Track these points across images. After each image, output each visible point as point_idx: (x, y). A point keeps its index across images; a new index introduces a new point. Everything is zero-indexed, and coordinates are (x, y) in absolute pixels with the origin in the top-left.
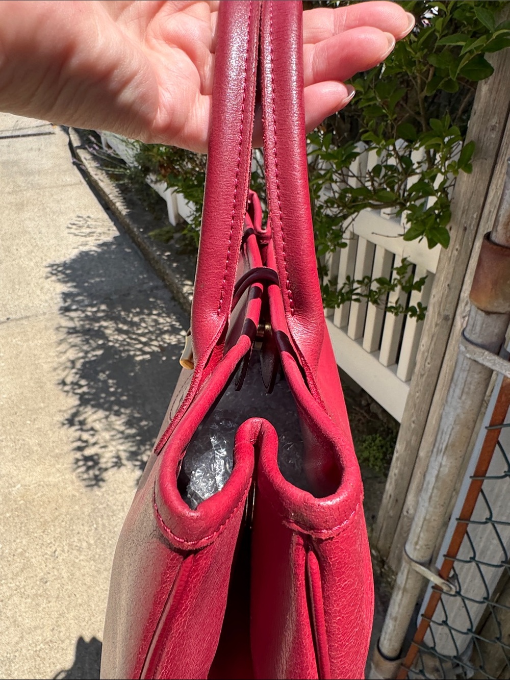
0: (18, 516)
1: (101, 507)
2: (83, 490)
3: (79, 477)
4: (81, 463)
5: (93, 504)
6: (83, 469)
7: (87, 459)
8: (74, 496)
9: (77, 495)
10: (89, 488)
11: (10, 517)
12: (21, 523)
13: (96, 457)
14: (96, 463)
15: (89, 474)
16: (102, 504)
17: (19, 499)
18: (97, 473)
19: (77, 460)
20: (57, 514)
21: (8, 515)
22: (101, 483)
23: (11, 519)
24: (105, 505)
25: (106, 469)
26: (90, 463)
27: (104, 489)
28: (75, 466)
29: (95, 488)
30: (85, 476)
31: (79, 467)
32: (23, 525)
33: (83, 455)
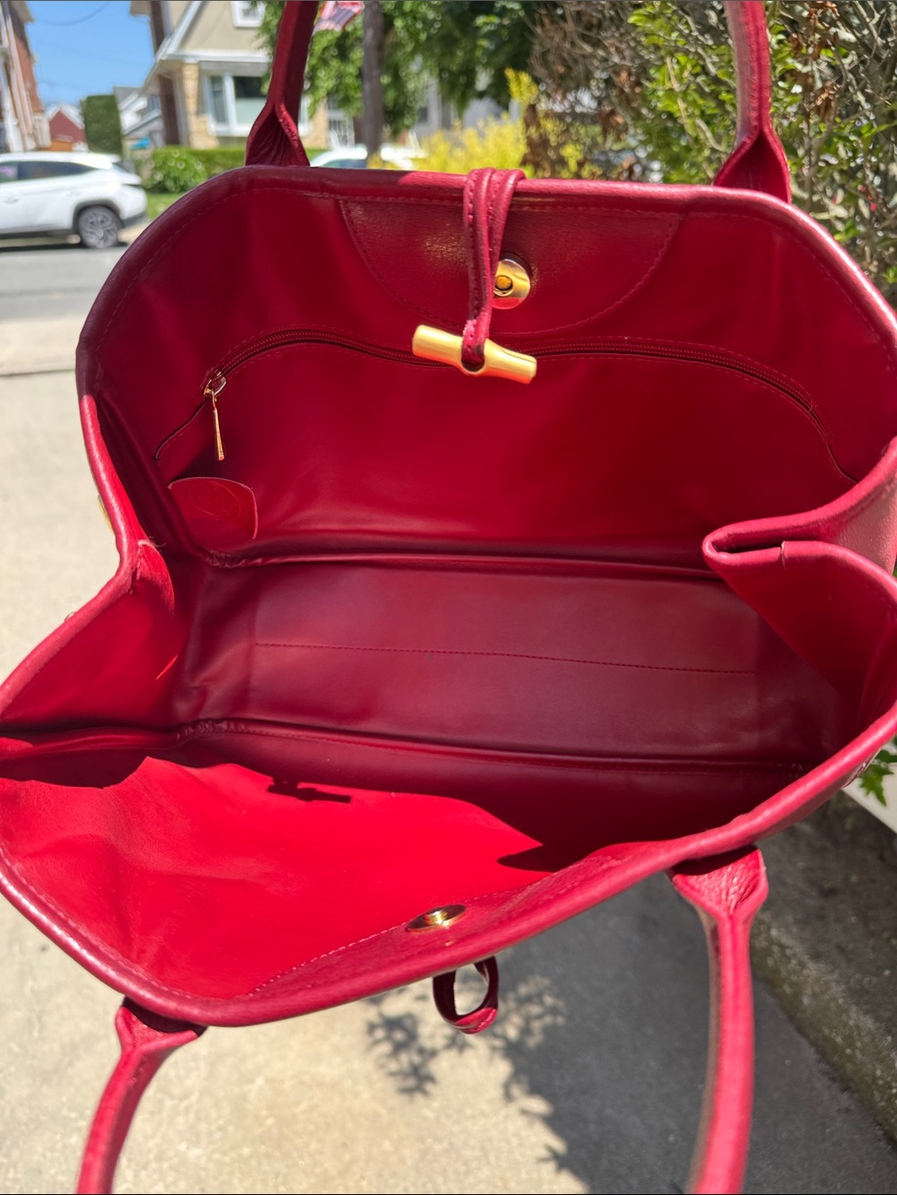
0: (268, 1156)
1: (437, 1147)
2: (397, 1101)
3: (382, 1067)
4: (380, 1033)
5: (422, 1140)
6: (385, 1048)
7: (392, 1024)
8: (377, 1115)
9: (383, 1112)
10: (404, 1098)
11: (251, 1156)
12: (277, 1176)
13: (408, 1023)
14: (412, 1036)
15: (398, 1061)
16: (438, 1140)
17: (264, 1113)
18: (416, 1059)
19: (372, 1028)
20: (347, 1157)
21: (246, 1151)
22: (429, 1087)
23: (254, 1162)
24: (445, 1145)
25: (433, 1054)
26: (399, 1036)
27: (436, 1104)
28: (369, 1040)
29: (419, 1097)
30: (393, 1066)
31: (377, 1042)
32: (280, 1179)
33: (381, 1015)
